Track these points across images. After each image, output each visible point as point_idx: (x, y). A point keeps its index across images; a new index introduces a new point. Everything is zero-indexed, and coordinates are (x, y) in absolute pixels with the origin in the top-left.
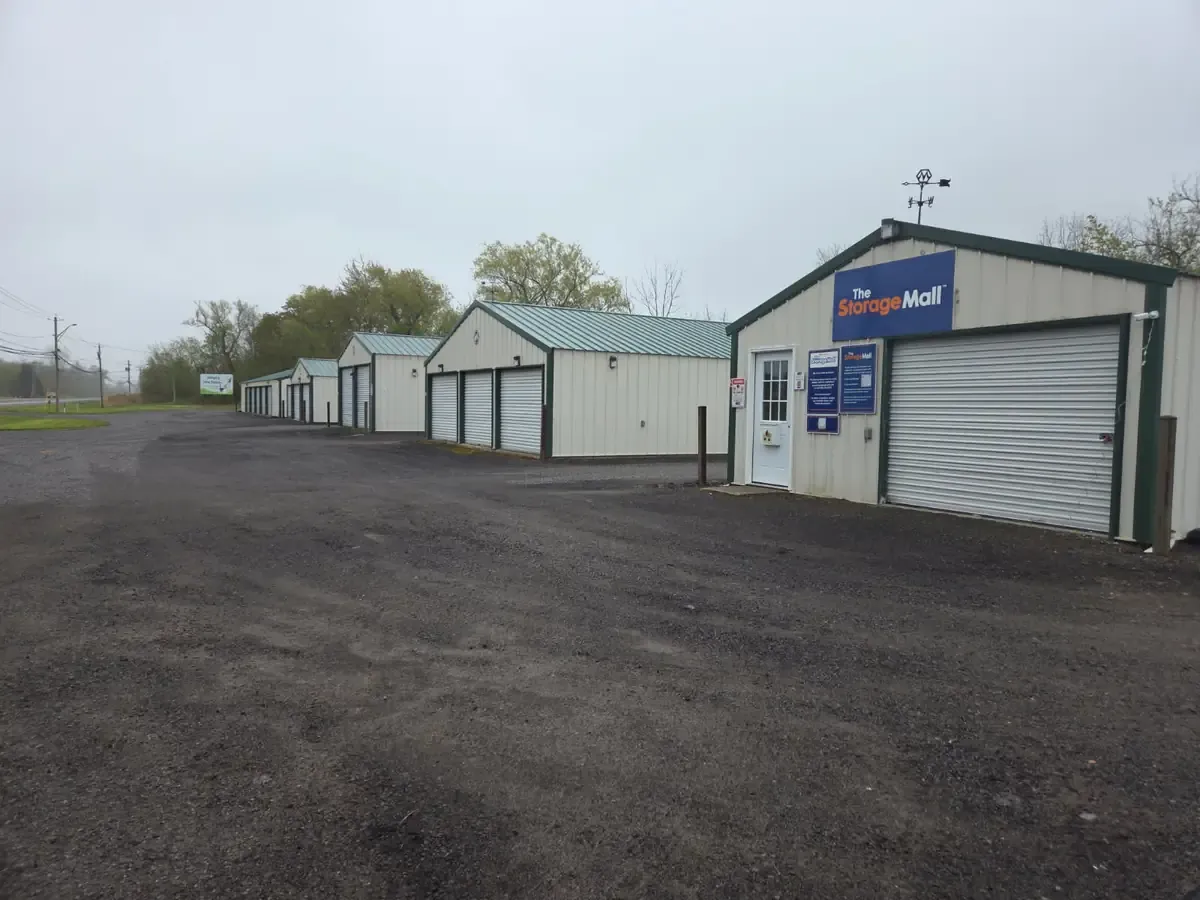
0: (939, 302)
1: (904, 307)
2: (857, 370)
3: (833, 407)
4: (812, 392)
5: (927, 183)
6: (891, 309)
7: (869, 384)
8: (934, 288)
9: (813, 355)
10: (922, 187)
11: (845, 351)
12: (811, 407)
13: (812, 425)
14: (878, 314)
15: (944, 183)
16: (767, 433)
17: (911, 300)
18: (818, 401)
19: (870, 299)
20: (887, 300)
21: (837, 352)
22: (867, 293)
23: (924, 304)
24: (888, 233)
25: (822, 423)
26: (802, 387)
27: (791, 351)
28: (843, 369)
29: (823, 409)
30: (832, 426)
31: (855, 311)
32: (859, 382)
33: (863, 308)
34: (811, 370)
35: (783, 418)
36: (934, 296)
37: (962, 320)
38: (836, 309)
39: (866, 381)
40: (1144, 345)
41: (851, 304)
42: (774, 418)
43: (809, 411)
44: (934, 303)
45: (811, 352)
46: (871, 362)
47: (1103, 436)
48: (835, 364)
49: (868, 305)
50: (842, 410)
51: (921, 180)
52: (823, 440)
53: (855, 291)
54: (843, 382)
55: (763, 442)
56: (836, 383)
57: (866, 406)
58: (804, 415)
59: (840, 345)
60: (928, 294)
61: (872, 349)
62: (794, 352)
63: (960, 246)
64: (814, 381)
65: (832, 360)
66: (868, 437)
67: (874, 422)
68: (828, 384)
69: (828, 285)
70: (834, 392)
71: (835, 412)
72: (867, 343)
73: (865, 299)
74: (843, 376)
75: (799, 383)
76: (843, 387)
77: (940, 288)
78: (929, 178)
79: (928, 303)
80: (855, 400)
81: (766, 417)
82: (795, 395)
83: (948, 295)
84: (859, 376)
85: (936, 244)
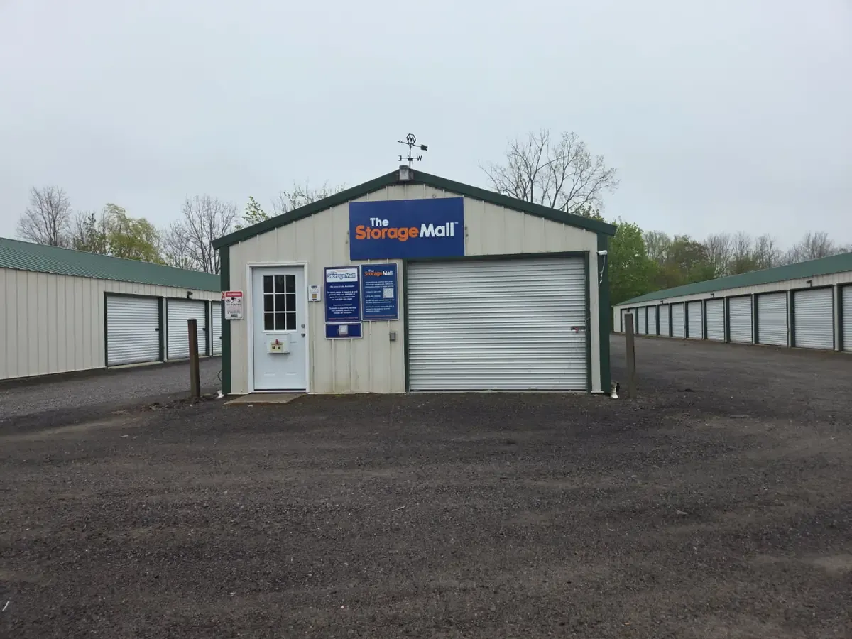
0: (452, 234)
1: (422, 236)
2: (378, 284)
3: (355, 315)
4: (329, 303)
6: (409, 237)
7: (392, 296)
8: (447, 224)
9: (329, 272)
10: (410, 147)
11: (365, 268)
12: (329, 315)
13: (332, 332)
14: (396, 240)
15: (424, 148)
16: (277, 342)
17: (427, 231)
18: (338, 310)
19: (388, 227)
20: (406, 230)
21: (355, 270)
22: (385, 223)
23: (439, 235)
24: (404, 176)
25: (343, 329)
26: (319, 298)
27: (303, 266)
28: (364, 284)
29: (343, 317)
30: (355, 332)
31: (373, 235)
32: (382, 294)
33: (382, 234)
34: (328, 285)
35: (292, 325)
36: (448, 230)
38: (353, 233)
39: (388, 293)
40: (599, 270)
41: (368, 230)
42: (280, 327)
43: (327, 320)
44: (448, 235)
45: (326, 269)
46: (394, 278)
47: (573, 328)
48: (355, 280)
49: (386, 233)
50: (364, 318)
51: (410, 141)
52: (342, 345)
53: (372, 219)
54: (364, 294)
55: (270, 350)
56: (357, 295)
57: (388, 312)
58: (321, 325)
59: (359, 263)
60: (442, 228)
61: (393, 267)
62: (306, 268)
63: (467, 195)
64: (332, 293)
65: (351, 275)
66: (393, 338)
67: (398, 326)
68: (349, 296)
69: (343, 211)
70: (355, 302)
71: (359, 320)
72: (387, 262)
73: (383, 227)
74: (364, 290)
75: (315, 296)
76: (364, 299)
77: (452, 224)
78: (414, 142)
79: (443, 234)
80: (378, 309)
81: (268, 325)
82: (309, 306)
83: (460, 229)
84: (381, 289)
85: (446, 191)
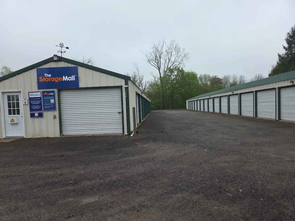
0: (74, 80)
1: (63, 80)
2: (48, 98)
3: (41, 109)
4: (31, 105)
5: (62, 47)
6: (59, 80)
7: (54, 102)
8: (72, 76)
9: (30, 94)
10: (61, 48)
11: (43, 92)
12: (31, 109)
13: (32, 116)
14: (54, 82)
15: (67, 48)
16: (12, 120)
17: (65, 78)
18: (34, 108)
19: (51, 77)
20: (57, 78)
21: (40, 93)
22: (50, 76)
23: (70, 80)
24: (55, 59)
25: (36, 114)
26: (27, 103)
27: (20, 92)
28: (43, 98)
29: (36, 110)
30: (41, 115)
31: (46, 80)
32: (50, 101)
33: (49, 80)
34: (30, 98)
35: (18, 113)
36: (73, 78)
37: (81, 85)
38: (38, 79)
39: (52, 101)
40: (126, 93)
41: (44, 78)
42: (14, 114)
43: (30, 111)
44: (73, 80)
45: (29, 93)
46: (54, 96)
47: (118, 112)
48: (40, 96)
49: (50, 79)
50: (44, 110)
51: (61, 46)
52: (37, 120)
53: (45, 74)
54: (44, 102)
55: (10, 122)
56: (41, 102)
57: (53, 108)
58: (29, 113)
59: (41, 90)
60: (71, 77)
61: (54, 92)
62: (21, 92)
63: (79, 66)
64: (32, 102)
65: (39, 95)
66: (55, 117)
67: (57, 113)
68: (38, 102)
69: (34, 72)
70: (40, 104)
71: (42, 111)
72: (51, 90)
73: (49, 77)
74: (43, 100)
75: (25, 102)
76: (44, 103)
77: (74, 76)
78: (63, 46)
79: (71, 80)
80: (48, 107)
81: (10, 113)
82: (24, 107)
83: (77, 78)
84: (50, 100)
85: (71, 64)
